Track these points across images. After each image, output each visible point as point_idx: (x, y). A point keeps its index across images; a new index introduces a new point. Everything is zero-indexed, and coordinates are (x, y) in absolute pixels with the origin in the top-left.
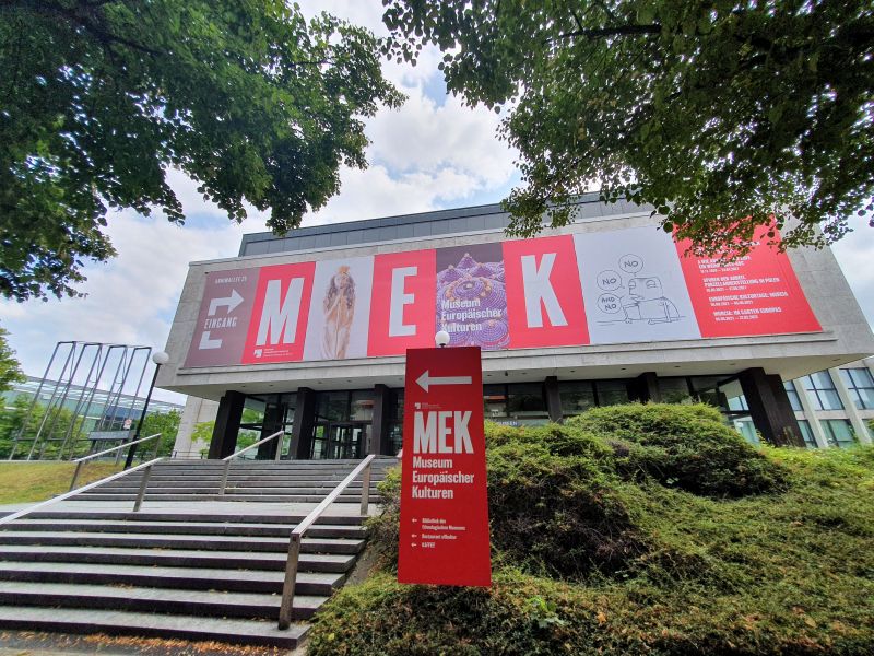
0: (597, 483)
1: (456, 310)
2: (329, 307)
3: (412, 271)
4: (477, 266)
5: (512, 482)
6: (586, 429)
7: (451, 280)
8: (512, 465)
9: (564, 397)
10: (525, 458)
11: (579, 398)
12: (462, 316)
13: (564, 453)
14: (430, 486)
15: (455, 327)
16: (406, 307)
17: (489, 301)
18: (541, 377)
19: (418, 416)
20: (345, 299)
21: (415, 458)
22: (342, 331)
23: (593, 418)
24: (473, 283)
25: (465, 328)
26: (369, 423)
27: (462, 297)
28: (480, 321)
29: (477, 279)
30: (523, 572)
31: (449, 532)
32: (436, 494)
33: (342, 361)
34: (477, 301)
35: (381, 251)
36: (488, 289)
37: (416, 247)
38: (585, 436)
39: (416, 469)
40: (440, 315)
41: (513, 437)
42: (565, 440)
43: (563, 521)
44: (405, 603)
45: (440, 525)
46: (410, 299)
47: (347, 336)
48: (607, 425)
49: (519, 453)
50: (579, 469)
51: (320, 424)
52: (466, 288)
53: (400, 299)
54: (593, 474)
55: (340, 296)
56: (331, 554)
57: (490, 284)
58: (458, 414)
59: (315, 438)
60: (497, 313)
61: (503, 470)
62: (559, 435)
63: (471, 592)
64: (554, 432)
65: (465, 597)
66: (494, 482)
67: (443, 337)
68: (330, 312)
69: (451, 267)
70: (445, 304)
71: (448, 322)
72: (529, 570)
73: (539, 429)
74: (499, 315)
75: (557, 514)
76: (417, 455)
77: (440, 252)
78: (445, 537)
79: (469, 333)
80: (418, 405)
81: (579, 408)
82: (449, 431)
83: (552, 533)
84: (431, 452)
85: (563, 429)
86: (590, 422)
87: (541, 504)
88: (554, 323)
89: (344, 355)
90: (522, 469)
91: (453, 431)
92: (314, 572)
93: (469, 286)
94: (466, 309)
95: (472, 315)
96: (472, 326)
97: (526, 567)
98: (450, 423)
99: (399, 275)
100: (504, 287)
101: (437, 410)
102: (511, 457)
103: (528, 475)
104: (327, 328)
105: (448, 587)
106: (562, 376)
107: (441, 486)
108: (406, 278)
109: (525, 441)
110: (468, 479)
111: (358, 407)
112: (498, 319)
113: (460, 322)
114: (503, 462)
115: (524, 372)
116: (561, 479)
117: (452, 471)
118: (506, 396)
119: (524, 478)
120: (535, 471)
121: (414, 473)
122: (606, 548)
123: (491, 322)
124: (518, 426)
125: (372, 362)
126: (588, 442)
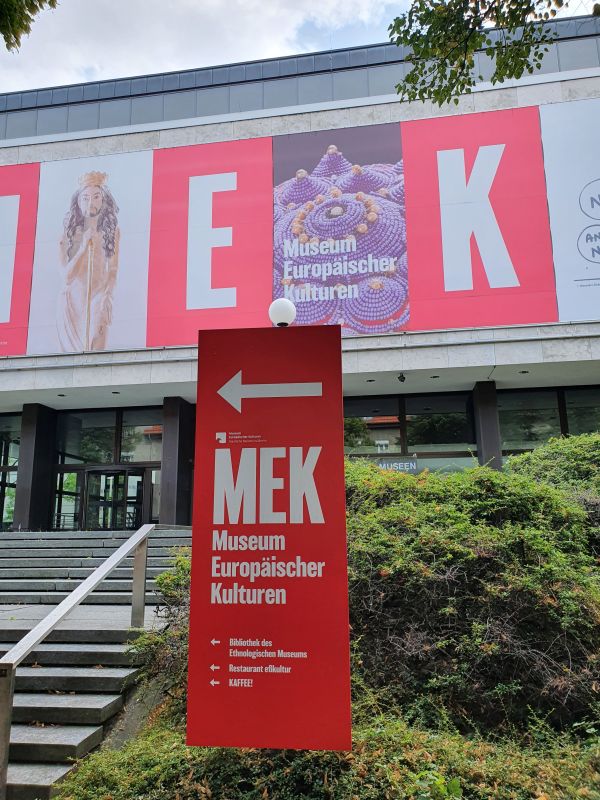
0: (550, 572)
1: (313, 260)
2: (70, 254)
3: (228, 182)
4: (352, 170)
5: (399, 573)
6: (538, 476)
7: (301, 201)
8: (399, 542)
9: (505, 418)
10: (424, 530)
11: (534, 420)
12: (323, 271)
13: (495, 520)
14: (244, 582)
15: (309, 292)
16: (217, 253)
17: (371, 241)
18: (466, 383)
19: (222, 457)
20: (99, 237)
21: (215, 533)
22: (98, 299)
23: (553, 456)
24: (344, 206)
25: (326, 294)
26: (156, 466)
27: (323, 233)
28: (356, 279)
29: (350, 197)
30: (411, 722)
31: (277, 662)
32: (254, 597)
33: (100, 355)
34: (351, 241)
35: (167, 141)
36: (372, 216)
37: (232, 134)
38: (537, 488)
39: (217, 553)
40: (281, 271)
41: (405, 491)
42: (501, 496)
43: (486, 639)
44: (198, 780)
45: (261, 649)
46: (225, 237)
47: (108, 309)
48: (577, 468)
49: (414, 520)
50: (520, 548)
51: (70, 469)
52: (329, 216)
53: (205, 238)
54: (546, 555)
55: (90, 233)
56: (79, 693)
57: (375, 207)
58: (296, 452)
59: (61, 493)
60: (388, 264)
61: (383, 550)
62: (490, 488)
63: (316, 760)
64: (480, 483)
65: (304, 769)
66: (367, 572)
67: (283, 311)
68: (73, 262)
69: (302, 173)
70: (291, 248)
71: (297, 282)
72: (421, 720)
73: (454, 477)
74: (392, 268)
75: (477, 627)
76: (220, 528)
77: (279, 144)
78: (272, 669)
79: (335, 303)
80: (222, 437)
81: (532, 437)
82: (279, 483)
83: (467, 656)
84: (246, 521)
85: (497, 478)
86: (548, 462)
87: (449, 610)
88: (495, 282)
89: (103, 345)
90: (418, 550)
91: (287, 484)
92: (47, 724)
93: (337, 210)
94: (330, 258)
95: (341, 269)
96: (341, 289)
97: (416, 715)
98: (281, 468)
99: (203, 190)
100: (402, 214)
101: (258, 446)
102: (399, 527)
103: (428, 560)
104: (68, 295)
105: (277, 751)
106: (505, 381)
107: (263, 583)
108: (214, 194)
109: (427, 498)
110: (314, 569)
111: (138, 438)
112: (389, 275)
113: (318, 281)
114: (385, 536)
115: (435, 374)
116: (488, 566)
117: (284, 556)
118: (402, 417)
119: (421, 565)
120: (439, 552)
121: (215, 559)
122: (559, 683)
123: (376, 282)
124: (416, 473)
125: (157, 357)
126: (541, 499)
